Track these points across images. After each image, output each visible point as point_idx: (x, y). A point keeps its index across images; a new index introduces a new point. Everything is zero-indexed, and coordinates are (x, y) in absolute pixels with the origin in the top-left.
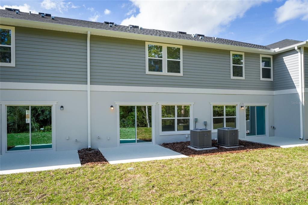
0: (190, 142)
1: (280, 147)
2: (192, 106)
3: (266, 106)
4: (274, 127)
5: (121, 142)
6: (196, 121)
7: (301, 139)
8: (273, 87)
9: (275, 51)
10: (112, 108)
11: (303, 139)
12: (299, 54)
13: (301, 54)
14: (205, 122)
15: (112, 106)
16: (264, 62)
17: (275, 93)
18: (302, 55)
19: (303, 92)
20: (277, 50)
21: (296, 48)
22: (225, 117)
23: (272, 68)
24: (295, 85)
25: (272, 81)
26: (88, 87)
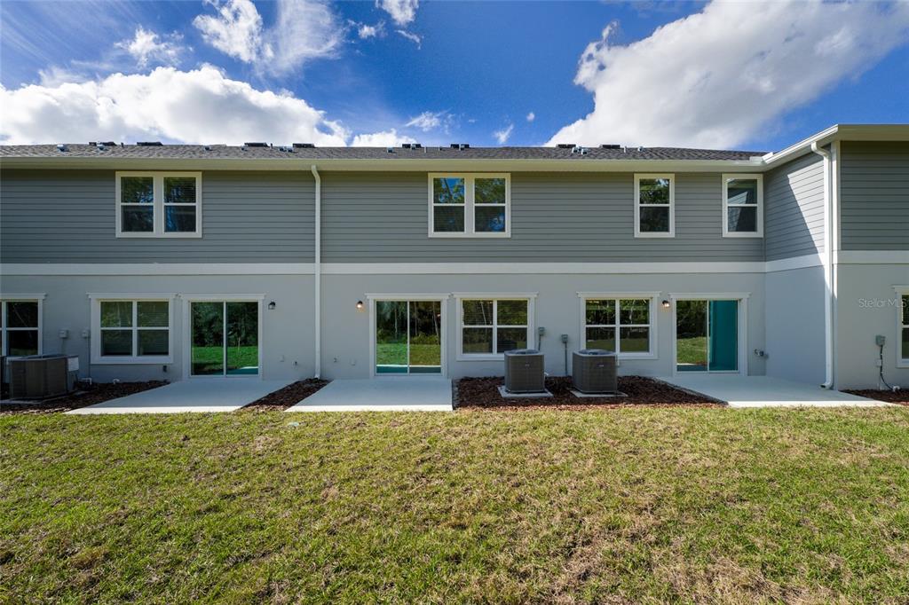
0: (503, 378)
1: (727, 404)
2: (533, 299)
3: (740, 300)
4: (762, 353)
5: (380, 370)
6: (541, 333)
7: (824, 387)
8: (762, 251)
9: (763, 162)
10: (359, 306)
11: (833, 386)
12: (826, 160)
13: (831, 160)
14: (563, 335)
15: (360, 303)
16: (746, 193)
17: (768, 266)
18: (835, 163)
19: (835, 261)
20: (769, 158)
21: (814, 147)
22: (618, 326)
23: (759, 205)
24: (817, 244)
25: (761, 238)
26: (316, 268)
